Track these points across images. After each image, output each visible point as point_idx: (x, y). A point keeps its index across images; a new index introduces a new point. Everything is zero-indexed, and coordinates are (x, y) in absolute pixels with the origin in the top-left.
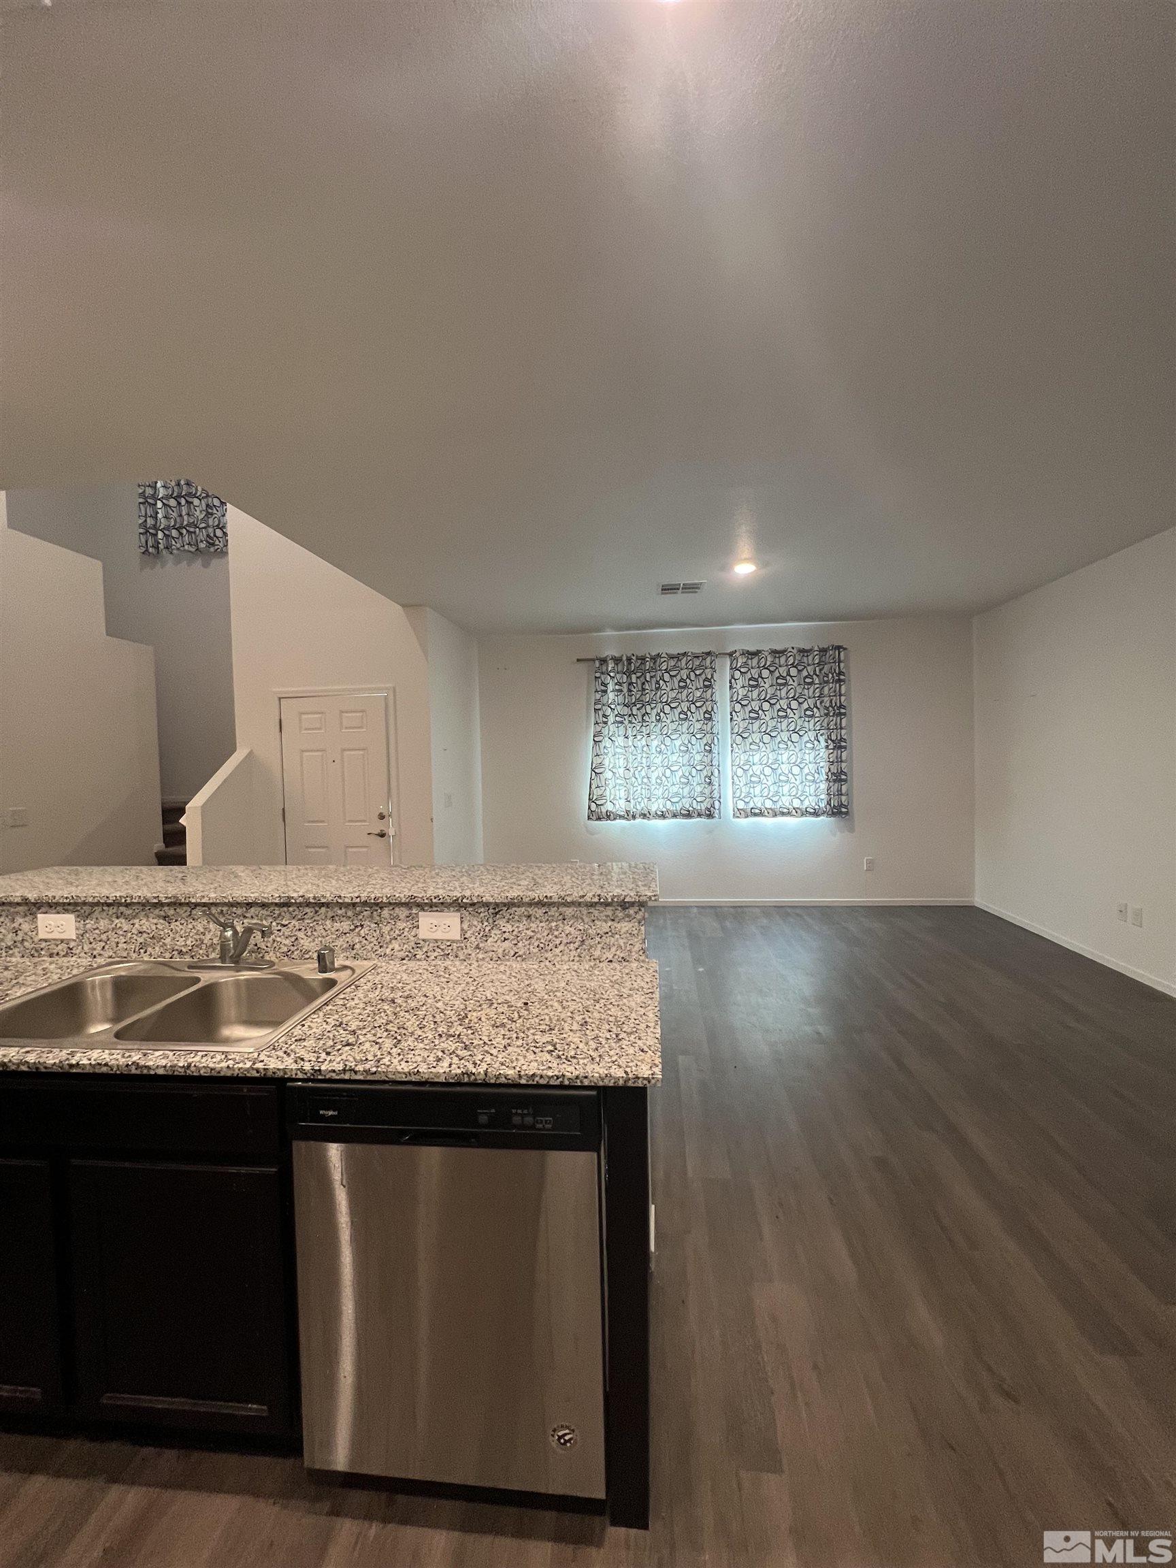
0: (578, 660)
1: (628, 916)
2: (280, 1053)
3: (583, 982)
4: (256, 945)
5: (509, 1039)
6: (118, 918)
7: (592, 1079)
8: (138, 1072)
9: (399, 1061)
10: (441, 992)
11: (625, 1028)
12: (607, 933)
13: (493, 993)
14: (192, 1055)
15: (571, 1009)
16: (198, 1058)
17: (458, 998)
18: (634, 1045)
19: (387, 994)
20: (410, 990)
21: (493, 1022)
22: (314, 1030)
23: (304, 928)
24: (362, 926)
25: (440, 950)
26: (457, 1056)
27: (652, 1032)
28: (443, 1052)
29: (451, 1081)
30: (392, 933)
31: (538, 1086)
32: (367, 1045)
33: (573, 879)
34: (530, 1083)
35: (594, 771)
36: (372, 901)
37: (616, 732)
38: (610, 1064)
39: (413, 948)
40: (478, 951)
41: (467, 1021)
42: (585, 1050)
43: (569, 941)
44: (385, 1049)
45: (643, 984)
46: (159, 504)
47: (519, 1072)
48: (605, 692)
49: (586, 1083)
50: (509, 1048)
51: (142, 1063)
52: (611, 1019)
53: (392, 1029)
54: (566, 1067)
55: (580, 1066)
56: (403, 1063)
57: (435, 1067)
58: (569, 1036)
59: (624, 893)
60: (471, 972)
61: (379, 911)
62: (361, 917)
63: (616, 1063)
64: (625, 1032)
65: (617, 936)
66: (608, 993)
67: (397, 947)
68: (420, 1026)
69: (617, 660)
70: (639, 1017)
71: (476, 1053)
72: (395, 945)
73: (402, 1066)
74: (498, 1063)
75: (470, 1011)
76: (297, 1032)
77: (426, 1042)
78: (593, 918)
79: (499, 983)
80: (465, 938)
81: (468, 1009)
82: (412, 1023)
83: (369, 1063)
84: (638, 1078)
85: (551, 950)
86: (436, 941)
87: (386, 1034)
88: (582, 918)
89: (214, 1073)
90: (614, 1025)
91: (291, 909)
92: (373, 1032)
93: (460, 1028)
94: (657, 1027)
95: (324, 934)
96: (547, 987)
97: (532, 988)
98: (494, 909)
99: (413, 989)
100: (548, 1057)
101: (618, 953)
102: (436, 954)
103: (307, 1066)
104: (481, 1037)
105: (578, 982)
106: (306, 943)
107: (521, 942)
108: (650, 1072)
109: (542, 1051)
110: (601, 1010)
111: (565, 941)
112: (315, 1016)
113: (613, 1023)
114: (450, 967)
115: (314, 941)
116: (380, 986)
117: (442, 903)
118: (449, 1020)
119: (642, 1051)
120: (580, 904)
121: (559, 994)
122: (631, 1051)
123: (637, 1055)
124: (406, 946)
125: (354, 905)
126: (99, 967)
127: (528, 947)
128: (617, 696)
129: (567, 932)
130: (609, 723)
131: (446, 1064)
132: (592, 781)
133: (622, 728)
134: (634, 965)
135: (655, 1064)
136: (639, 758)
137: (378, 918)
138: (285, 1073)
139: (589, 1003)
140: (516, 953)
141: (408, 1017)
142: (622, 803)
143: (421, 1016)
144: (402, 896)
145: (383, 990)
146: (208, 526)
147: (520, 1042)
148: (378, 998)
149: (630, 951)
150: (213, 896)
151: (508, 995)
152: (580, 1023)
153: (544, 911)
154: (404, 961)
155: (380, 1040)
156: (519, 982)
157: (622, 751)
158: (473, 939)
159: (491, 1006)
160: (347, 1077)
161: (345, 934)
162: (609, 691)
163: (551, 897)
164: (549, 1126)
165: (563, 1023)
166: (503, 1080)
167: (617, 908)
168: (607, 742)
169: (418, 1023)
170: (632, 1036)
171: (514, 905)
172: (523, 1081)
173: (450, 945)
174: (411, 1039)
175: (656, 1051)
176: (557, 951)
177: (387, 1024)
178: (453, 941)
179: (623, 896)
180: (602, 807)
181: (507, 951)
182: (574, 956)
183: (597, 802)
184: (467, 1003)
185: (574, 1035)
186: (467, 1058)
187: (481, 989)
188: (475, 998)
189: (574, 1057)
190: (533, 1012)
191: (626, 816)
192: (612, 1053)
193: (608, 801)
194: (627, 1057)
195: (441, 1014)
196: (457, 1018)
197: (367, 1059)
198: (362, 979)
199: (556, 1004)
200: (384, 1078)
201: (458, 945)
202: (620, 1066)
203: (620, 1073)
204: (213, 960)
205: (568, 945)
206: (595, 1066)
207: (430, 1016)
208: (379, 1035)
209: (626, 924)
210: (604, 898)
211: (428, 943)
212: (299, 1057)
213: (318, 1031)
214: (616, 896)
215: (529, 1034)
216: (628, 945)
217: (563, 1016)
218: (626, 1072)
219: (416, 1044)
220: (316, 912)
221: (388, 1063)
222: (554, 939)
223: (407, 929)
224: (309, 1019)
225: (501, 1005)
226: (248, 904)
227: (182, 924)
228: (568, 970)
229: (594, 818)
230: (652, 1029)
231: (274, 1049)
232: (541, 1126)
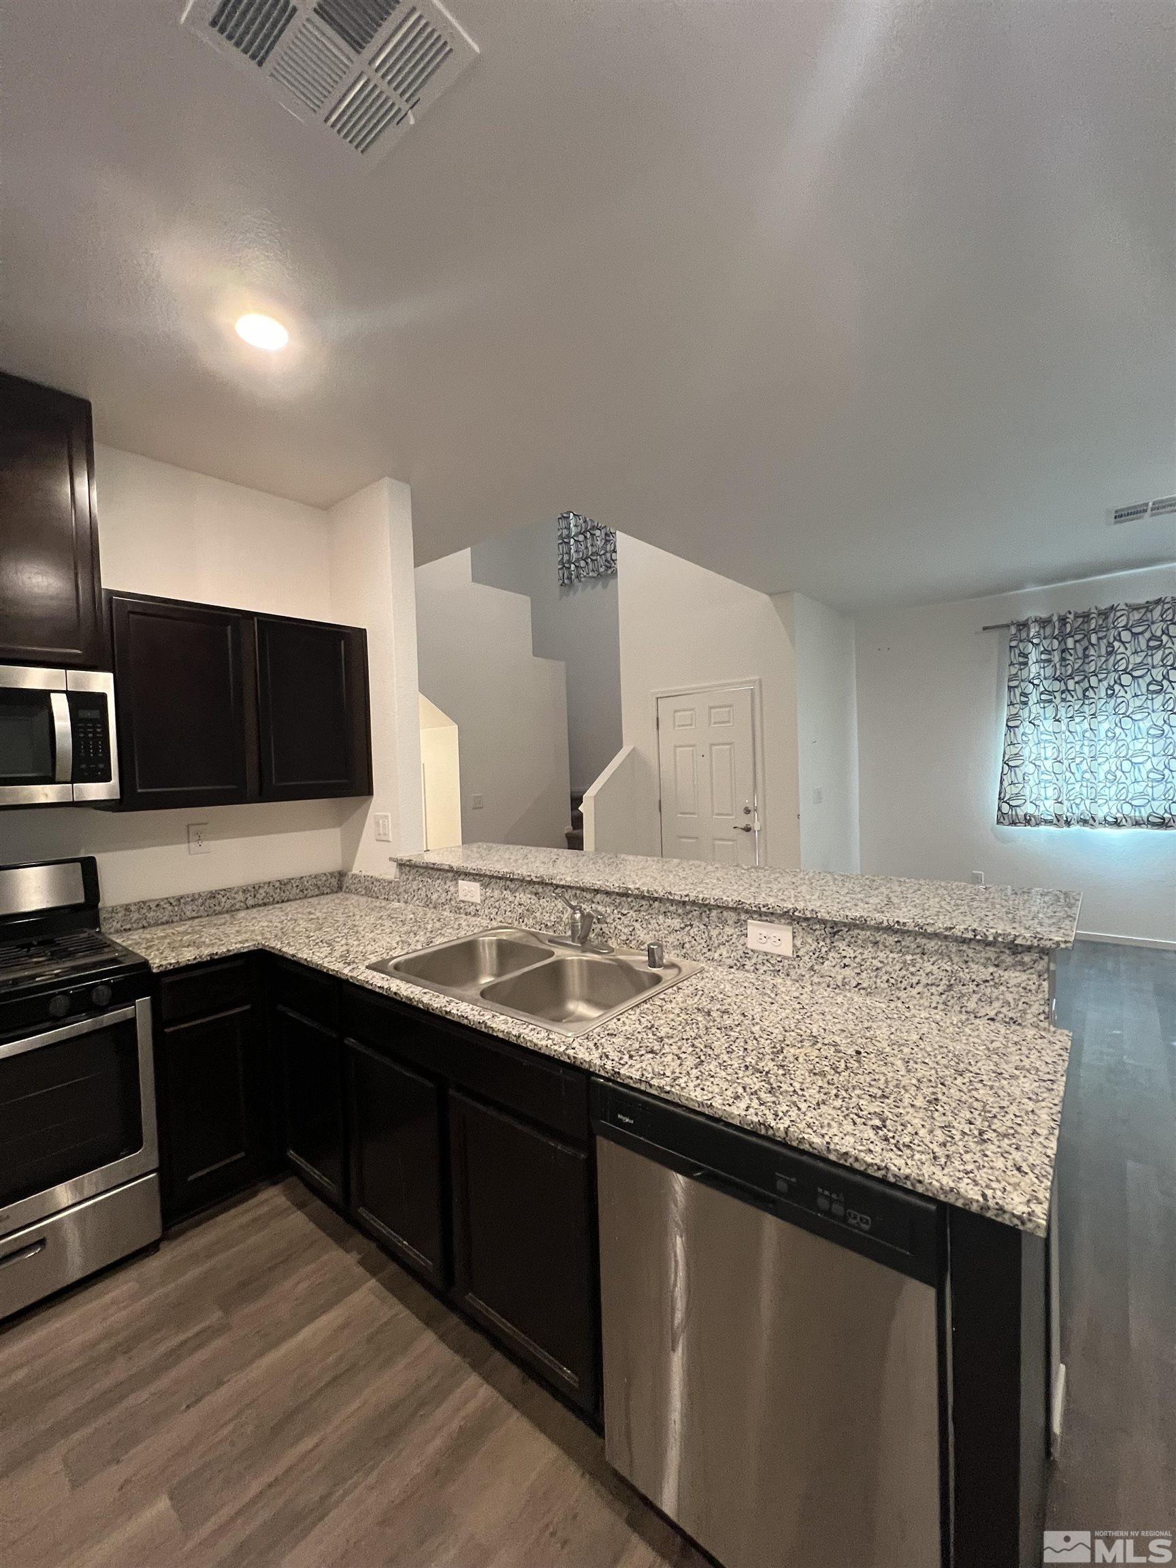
0: (985, 629)
1: (1022, 963)
2: (591, 1045)
3: (946, 1041)
4: (601, 929)
5: (825, 1094)
6: (506, 890)
7: (928, 1186)
8: (486, 1031)
9: (695, 1086)
10: (761, 1014)
11: (997, 1124)
12: (987, 981)
13: (820, 1029)
14: (525, 1026)
15: (919, 1075)
16: (527, 1031)
17: (778, 1025)
18: (1005, 1155)
19: (705, 1003)
20: (730, 1005)
21: (812, 1067)
22: (627, 1027)
23: (640, 920)
24: (691, 925)
25: (769, 965)
26: (759, 1099)
27: (1041, 1143)
28: (744, 1088)
29: (746, 1127)
30: (720, 937)
31: (851, 1169)
32: (670, 1057)
33: (943, 903)
34: (842, 1162)
35: (1007, 764)
36: (700, 902)
37: (1042, 713)
38: (961, 1175)
39: (741, 957)
40: (813, 973)
41: (781, 1057)
42: (927, 1141)
43: (929, 982)
44: (685, 1067)
45: (1038, 1064)
46: (572, 541)
47: (828, 1143)
48: (1026, 664)
49: (920, 1189)
50: (822, 1106)
51: (489, 1023)
52: (976, 1104)
53: (699, 1045)
54: (893, 1157)
55: (914, 1163)
56: (698, 1089)
57: (730, 1105)
58: (908, 1113)
59: (1013, 932)
60: (801, 997)
61: (708, 912)
62: (690, 916)
63: (971, 1175)
64: (994, 1131)
65: (1002, 988)
66: (979, 1064)
67: (725, 954)
68: (728, 1050)
69: (1044, 623)
70: (1023, 1114)
71: (781, 1101)
72: (724, 950)
73: (696, 1094)
74: (804, 1122)
75: (788, 1045)
76: (612, 1025)
77: (729, 1071)
78: (965, 958)
79: (831, 1018)
80: (798, 956)
81: (787, 1042)
82: (720, 1044)
83: (666, 1079)
84: (1005, 1212)
85: (905, 989)
86: (766, 954)
87: (691, 1049)
88: (949, 956)
89: (536, 1049)
90: (980, 1115)
91: (629, 900)
92: (679, 1044)
93: (771, 1064)
94: (1051, 1137)
95: (658, 928)
96: (892, 1037)
97: (872, 1032)
98: (832, 928)
99: (733, 1004)
100: (870, 1134)
101: (1004, 1010)
102: (765, 968)
103: (609, 1066)
104: (792, 1082)
105: (938, 1039)
106: (641, 934)
107: (865, 972)
108: (1026, 1210)
109: (864, 1124)
110: (964, 1088)
111: (924, 981)
112: (632, 1013)
113: (978, 1112)
114: (779, 986)
115: (648, 934)
116: (701, 993)
117: (772, 914)
118: (761, 1051)
119: (1019, 1169)
120: (946, 937)
121: (906, 1050)
122: (1000, 1163)
123: (1009, 1173)
124: (734, 954)
125: (684, 903)
126: (492, 929)
127: (874, 979)
128: (1044, 668)
129: (928, 970)
130: (1030, 703)
131: (743, 1104)
132: (1004, 777)
133: (1050, 711)
134: (1030, 1032)
135: (1037, 1198)
136: (1078, 748)
137: (707, 920)
138: (590, 1066)
139: (947, 1072)
140: (859, 984)
141: (719, 1035)
142: (1050, 804)
143: (732, 1038)
144: (730, 899)
145: (703, 998)
146: (606, 552)
147: (838, 1103)
148: (696, 1006)
149: (1024, 1012)
150: (568, 879)
151: (839, 1035)
152: (927, 1098)
153: (896, 939)
154: (732, 970)
155: (683, 1056)
156: (856, 1022)
157: (1049, 737)
158: (807, 958)
159: (814, 1044)
160: (643, 1088)
161: (676, 931)
162: (1030, 662)
163: (904, 924)
164: (866, 1227)
165: (903, 1091)
166: (806, 1147)
167: (1003, 950)
168: (1027, 728)
169: (727, 1045)
170: (1006, 1140)
171: (856, 926)
172: (832, 1157)
173: (781, 962)
174: (715, 1063)
175: (1043, 1176)
176: (914, 992)
177: (695, 1038)
178: (785, 958)
179: (1012, 936)
180: (1018, 809)
181: (847, 980)
182: (938, 1003)
183: (1011, 803)
184: (787, 1034)
185: (915, 1114)
186: (769, 1104)
187: (808, 1021)
188: (799, 1031)
189: (909, 1147)
190: (866, 1066)
191: (1055, 821)
192: (967, 1157)
193: (1028, 801)
194: (990, 1171)
195: (755, 1042)
196: (771, 1050)
197: (664, 1074)
198: (685, 982)
199: (899, 1063)
200: (677, 1100)
201: (790, 963)
202: (976, 1183)
203: (974, 1194)
204: (566, 938)
205: (929, 987)
206: (937, 1170)
207: (743, 1040)
208: (684, 1049)
209: (1017, 974)
210: (982, 934)
211: (756, 954)
212: (605, 1053)
213: (630, 1030)
214: (1000, 935)
215: (853, 1095)
216: (1020, 1003)
217: (905, 1082)
218: (984, 1196)
219: (718, 1070)
220: (651, 905)
221: (683, 1085)
222: (909, 975)
223: (735, 936)
224: (626, 1014)
225: (826, 1047)
226: (595, 890)
227: (548, 902)
228: (927, 1019)
229: (1007, 822)
230: (1041, 1139)
231: (587, 1038)
232: (854, 1222)
